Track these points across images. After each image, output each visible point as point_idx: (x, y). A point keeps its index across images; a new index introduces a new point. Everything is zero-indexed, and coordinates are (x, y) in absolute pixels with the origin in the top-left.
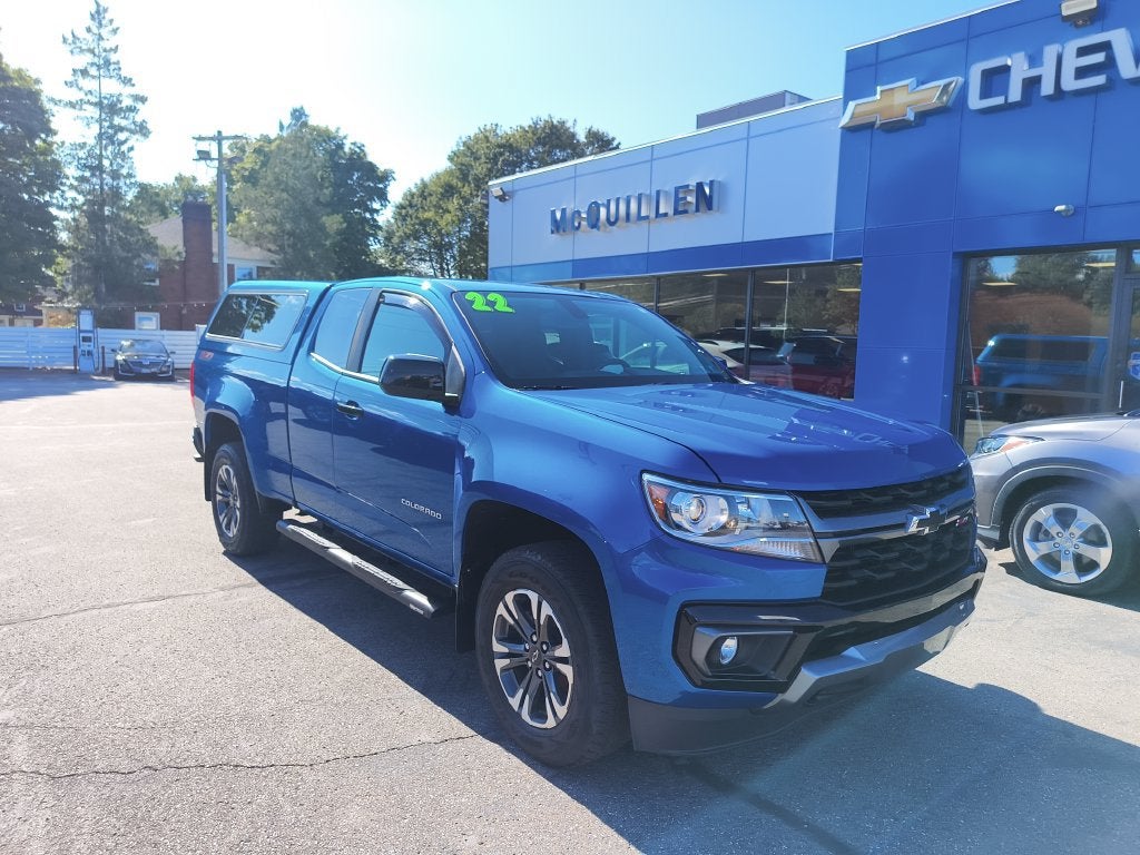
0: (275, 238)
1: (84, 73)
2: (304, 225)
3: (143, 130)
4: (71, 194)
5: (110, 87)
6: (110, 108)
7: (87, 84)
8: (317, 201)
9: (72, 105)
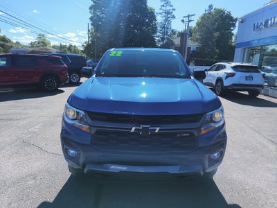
0: (201, 40)
1: (163, 6)
2: (208, 35)
3: (174, 17)
4: (158, 34)
5: (168, 8)
6: (168, 13)
7: (164, 8)
8: (213, 29)
9: (160, 14)
